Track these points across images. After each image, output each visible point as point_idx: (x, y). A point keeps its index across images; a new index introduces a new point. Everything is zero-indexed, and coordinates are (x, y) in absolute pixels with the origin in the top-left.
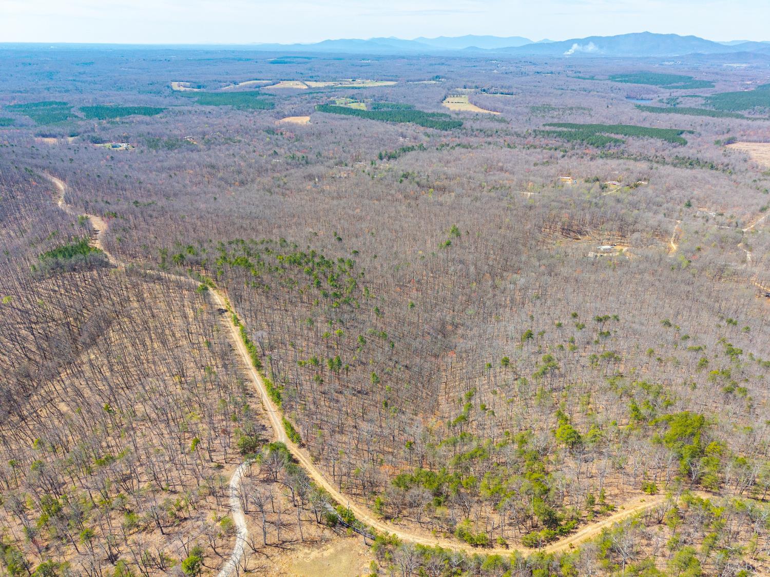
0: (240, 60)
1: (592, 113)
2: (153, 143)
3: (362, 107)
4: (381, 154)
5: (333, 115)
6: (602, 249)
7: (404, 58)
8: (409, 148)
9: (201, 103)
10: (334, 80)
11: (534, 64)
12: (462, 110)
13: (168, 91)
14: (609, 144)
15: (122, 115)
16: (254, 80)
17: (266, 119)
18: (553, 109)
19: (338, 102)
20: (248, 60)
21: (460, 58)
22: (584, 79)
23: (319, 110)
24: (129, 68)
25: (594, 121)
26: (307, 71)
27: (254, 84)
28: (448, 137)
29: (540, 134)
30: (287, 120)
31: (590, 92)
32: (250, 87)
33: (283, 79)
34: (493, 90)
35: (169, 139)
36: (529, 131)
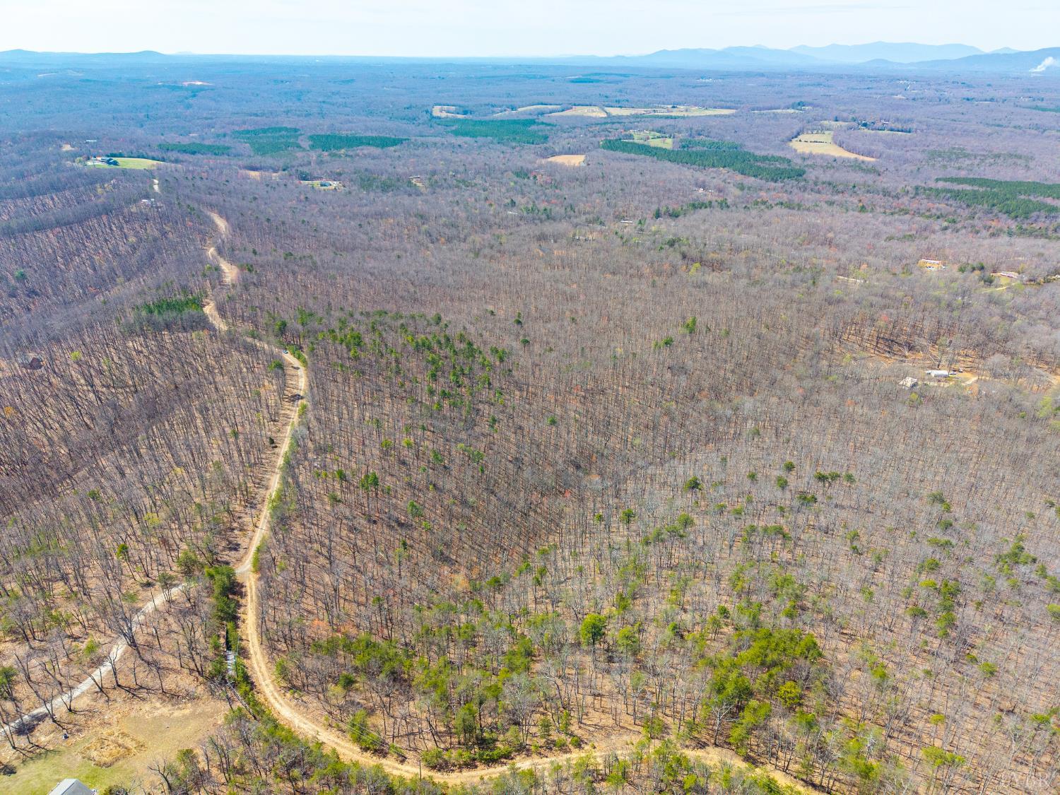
0: (535, 77)
1: (1032, 164)
2: (366, 181)
3: (668, 144)
4: (659, 210)
5: (619, 154)
6: (933, 375)
7: (763, 75)
8: (703, 204)
9: (457, 133)
10: (647, 105)
11: (968, 86)
12: (814, 153)
13: (426, 117)
14: (1035, 213)
15: (350, 146)
16: (538, 104)
17: (527, 157)
18: (967, 156)
19: (636, 137)
20: (543, 77)
21: (850, 77)
22: (1044, 110)
23: (603, 148)
24: (392, 87)
25: (1031, 177)
26: (614, 94)
27: (536, 109)
28: (773, 191)
29: (924, 193)
30: (552, 159)
31: (1045, 131)
32: (531, 114)
33: (577, 103)
34: (879, 125)
35: (389, 178)
36: (909, 188)
